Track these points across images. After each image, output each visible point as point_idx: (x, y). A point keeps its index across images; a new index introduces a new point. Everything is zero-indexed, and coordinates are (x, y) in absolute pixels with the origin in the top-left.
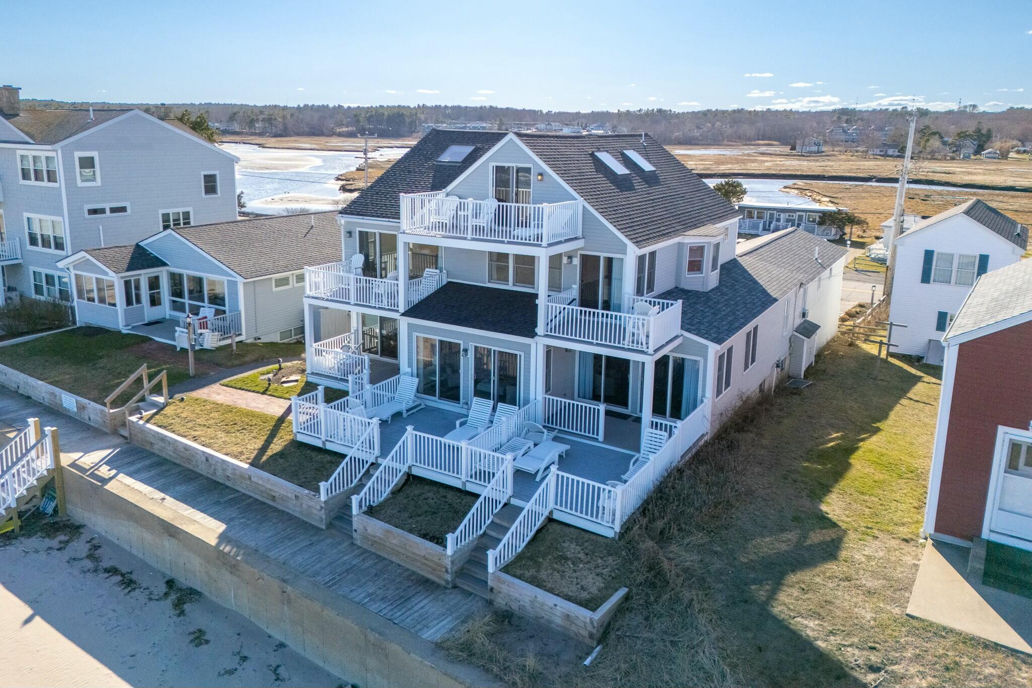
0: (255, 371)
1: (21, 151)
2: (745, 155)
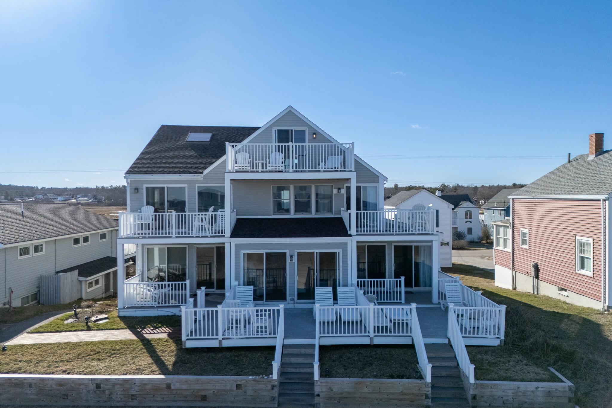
0: (59, 316)
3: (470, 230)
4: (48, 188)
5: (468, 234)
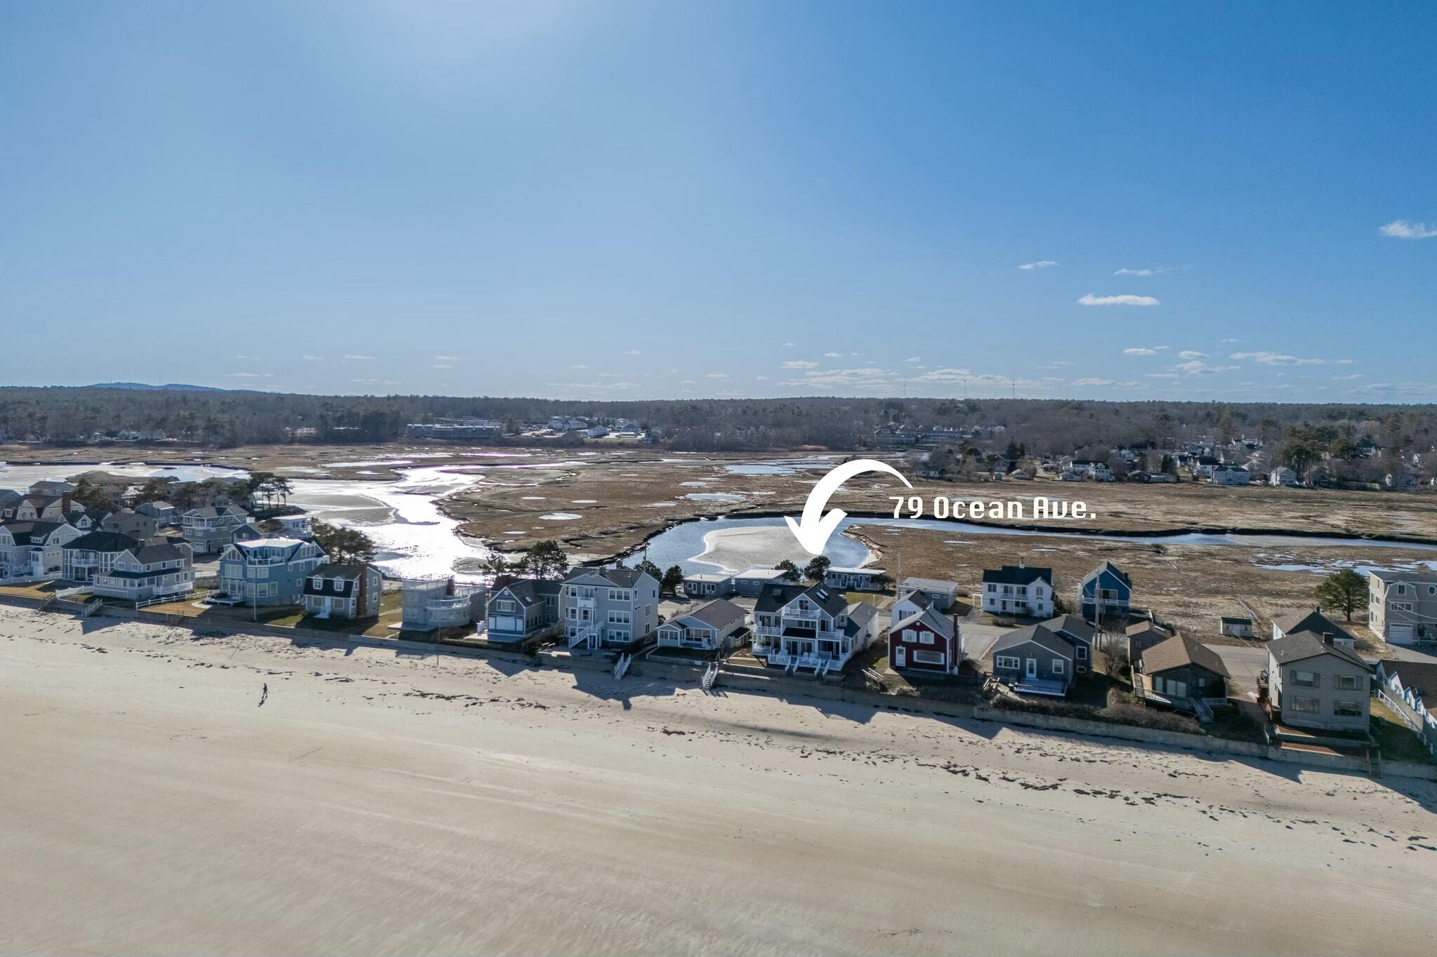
1: (610, 589)
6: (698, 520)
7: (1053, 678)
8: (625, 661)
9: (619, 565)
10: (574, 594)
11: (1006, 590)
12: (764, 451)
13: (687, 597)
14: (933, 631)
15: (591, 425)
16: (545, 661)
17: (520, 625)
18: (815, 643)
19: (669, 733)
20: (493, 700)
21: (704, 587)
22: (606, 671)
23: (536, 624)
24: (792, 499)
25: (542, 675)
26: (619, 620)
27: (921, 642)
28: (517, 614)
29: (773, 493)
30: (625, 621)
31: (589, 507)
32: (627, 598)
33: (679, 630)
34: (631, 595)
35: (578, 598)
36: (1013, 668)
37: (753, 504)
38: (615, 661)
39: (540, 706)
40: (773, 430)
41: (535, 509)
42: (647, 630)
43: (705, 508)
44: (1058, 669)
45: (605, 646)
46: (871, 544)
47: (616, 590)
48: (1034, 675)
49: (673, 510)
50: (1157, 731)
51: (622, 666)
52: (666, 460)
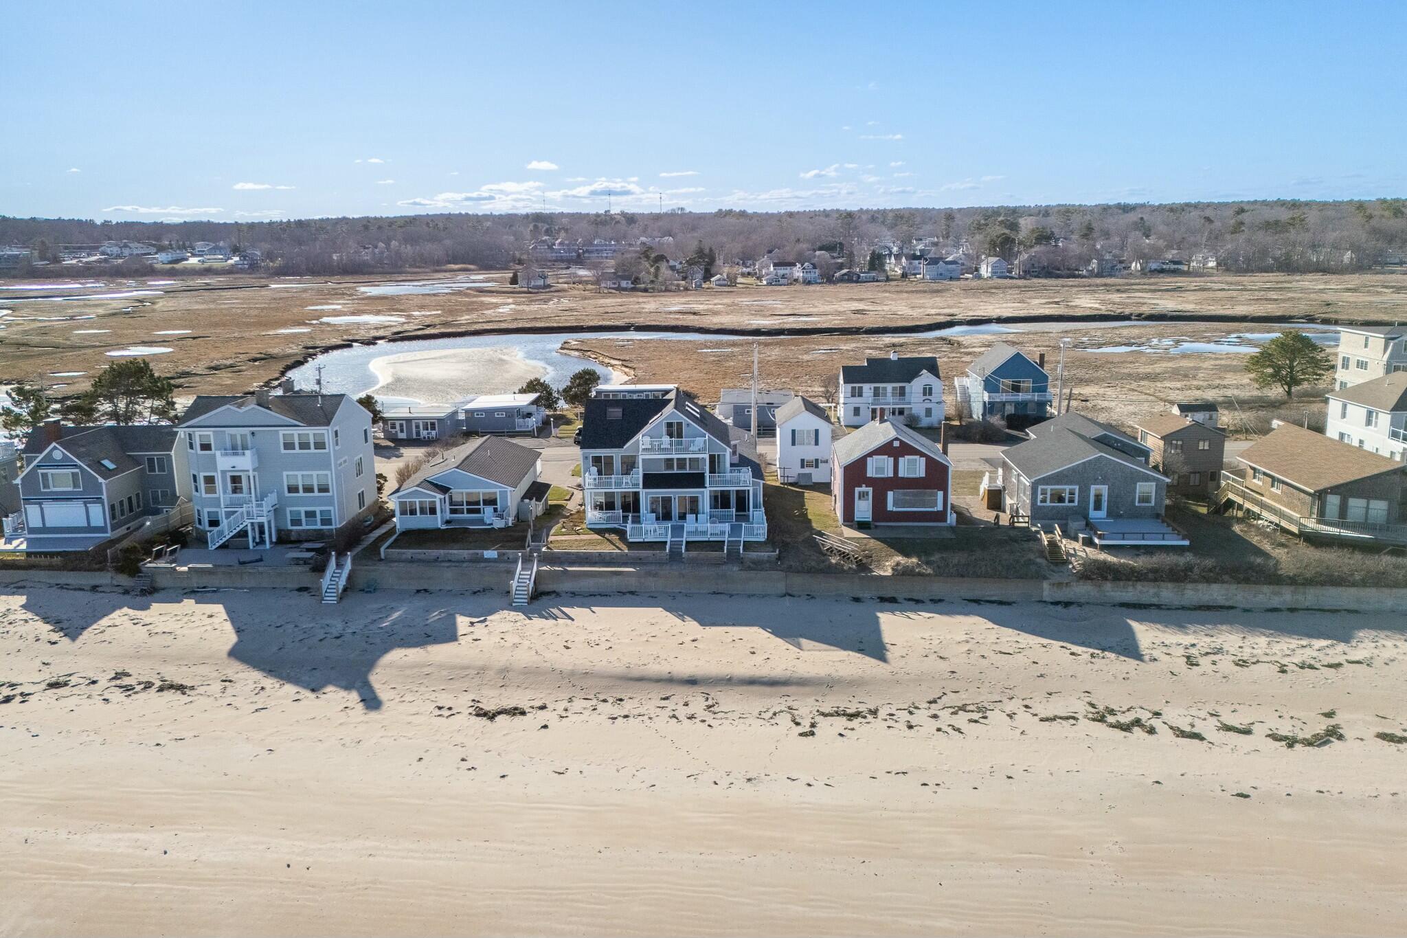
1: (282, 431)
2: (459, 293)
3: (929, 412)
4: (117, 223)
5: (927, 416)
6: (350, 346)
7: (1136, 514)
8: (339, 565)
9: (288, 386)
10: (205, 447)
11: (876, 393)
12: (400, 273)
13: (392, 445)
14: (922, 454)
15: (161, 249)
16: (161, 581)
17: (98, 515)
18: (705, 495)
19: (491, 716)
20: (54, 685)
21: (417, 427)
22: (300, 590)
23: (131, 510)
24: (467, 317)
25: (161, 614)
26: (309, 489)
27: (901, 475)
28: (89, 495)
29: (439, 312)
30: (320, 490)
31: (182, 338)
32: (320, 445)
33: (439, 496)
34: (329, 438)
35: (218, 453)
36: (1067, 504)
37: (419, 324)
38: (320, 569)
39: (171, 687)
40: (409, 247)
41: (97, 344)
42: (361, 503)
43: (354, 332)
44: (1145, 499)
45: (284, 539)
46: (607, 360)
47: (295, 432)
48: (1102, 514)
49: (310, 336)
50: (1386, 591)
51: (336, 576)
52: (273, 286)
